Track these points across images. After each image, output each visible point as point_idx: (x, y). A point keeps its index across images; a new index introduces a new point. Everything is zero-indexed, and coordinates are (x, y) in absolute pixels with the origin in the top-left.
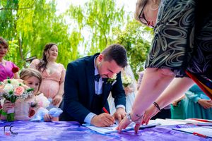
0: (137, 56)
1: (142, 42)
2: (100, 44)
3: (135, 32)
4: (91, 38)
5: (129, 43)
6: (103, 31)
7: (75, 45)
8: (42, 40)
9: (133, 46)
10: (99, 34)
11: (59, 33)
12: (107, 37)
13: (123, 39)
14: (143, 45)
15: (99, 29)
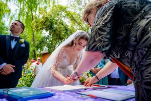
0: (57, 35)
1: (63, 25)
2: (27, 20)
3: (58, 15)
4: (18, 12)
5: (52, 23)
6: (31, 9)
9: (55, 26)
10: (27, 10)
12: (34, 14)
13: (47, 19)
14: (63, 27)
15: (27, 5)
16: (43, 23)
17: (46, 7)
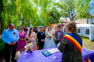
0: (55, 18)
4: (41, 10)
6: (45, 8)
7: (36, 13)
8: (25, 11)
11: (30, 8)
15: (43, 7)
16: (49, 14)
17: (50, 5)
